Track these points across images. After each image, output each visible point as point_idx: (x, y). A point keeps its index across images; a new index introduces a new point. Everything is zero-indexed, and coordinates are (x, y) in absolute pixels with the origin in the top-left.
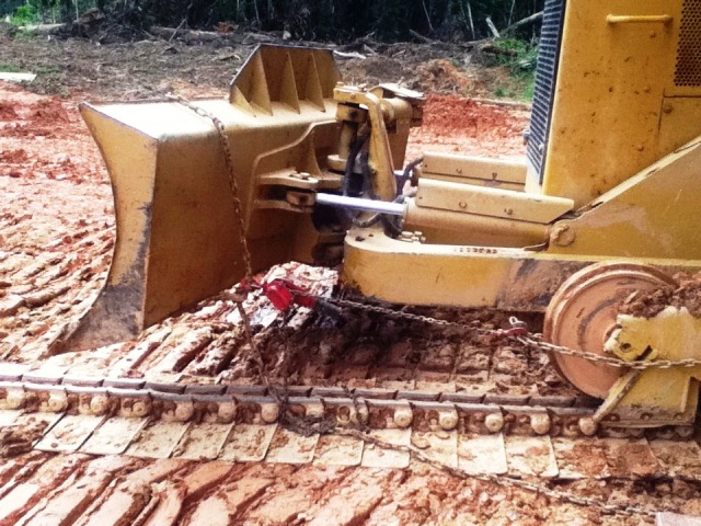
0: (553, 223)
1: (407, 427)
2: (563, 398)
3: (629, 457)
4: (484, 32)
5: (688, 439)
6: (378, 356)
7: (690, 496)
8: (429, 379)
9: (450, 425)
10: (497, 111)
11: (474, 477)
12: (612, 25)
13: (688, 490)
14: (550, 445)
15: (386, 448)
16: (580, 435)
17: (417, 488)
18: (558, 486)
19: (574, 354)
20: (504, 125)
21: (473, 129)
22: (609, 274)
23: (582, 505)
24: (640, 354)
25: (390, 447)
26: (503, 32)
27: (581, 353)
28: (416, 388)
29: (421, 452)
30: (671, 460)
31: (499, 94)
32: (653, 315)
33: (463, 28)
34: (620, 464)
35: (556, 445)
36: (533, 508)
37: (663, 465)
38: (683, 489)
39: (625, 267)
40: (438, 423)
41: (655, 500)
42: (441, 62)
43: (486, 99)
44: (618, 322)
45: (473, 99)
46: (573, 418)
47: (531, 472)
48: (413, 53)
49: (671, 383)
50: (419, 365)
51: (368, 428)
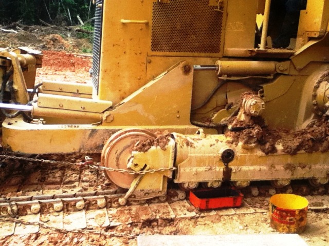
0: (103, 112)
1: (38, 213)
2: (111, 190)
3: (140, 213)
4: (76, 22)
5: (164, 202)
6: (23, 181)
7: (165, 226)
8: (49, 189)
9: (59, 209)
10: (84, 60)
11: (71, 232)
12: (124, 24)
13: (164, 223)
14: (106, 212)
15: (27, 225)
16: (119, 206)
17: (43, 241)
18: (110, 230)
19: (115, 170)
20: (88, 66)
21: (73, 68)
22: (127, 134)
23: (120, 237)
24: (142, 168)
25: (29, 224)
26: (85, 22)
27: (118, 170)
28: (43, 194)
29: (45, 224)
30: (157, 211)
31: (85, 51)
32: (146, 151)
33: (66, 19)
34: (137, 216)
35: (109, 212)
36: (98, 242)
37: (154, 214)
38: (162, 223)
39: (134, 131)
40: (53, 209)
41: (151, 229)
42: (56, 35)
43: (79, 54)
44: (132, 155)
45: (73, 54)
46: (116, 199)
47: (97, 226)
48: (42, 31)
49: (156, 179)
50: (45, 182)
51: (18, 216)
